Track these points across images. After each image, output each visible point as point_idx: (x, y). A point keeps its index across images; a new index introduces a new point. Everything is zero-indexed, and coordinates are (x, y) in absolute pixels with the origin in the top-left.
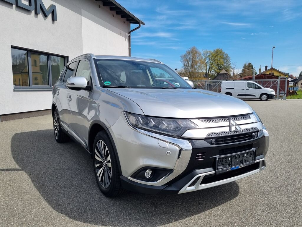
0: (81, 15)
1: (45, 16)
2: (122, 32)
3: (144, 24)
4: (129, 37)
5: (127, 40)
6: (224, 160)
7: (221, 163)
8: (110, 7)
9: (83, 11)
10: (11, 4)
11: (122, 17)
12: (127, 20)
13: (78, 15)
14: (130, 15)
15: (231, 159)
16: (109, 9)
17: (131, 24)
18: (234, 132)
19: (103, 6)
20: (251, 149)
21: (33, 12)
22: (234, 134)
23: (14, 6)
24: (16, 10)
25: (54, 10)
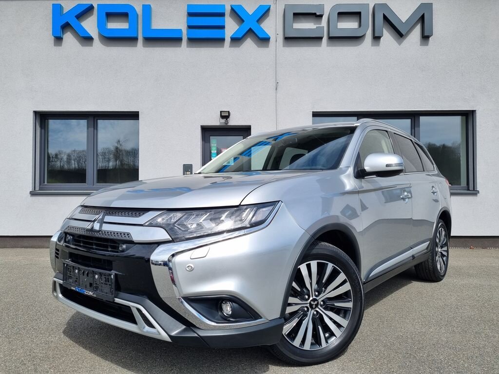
6: (71, 269)
7: (70, 274)
10: (317, 40)
15: (79, 274)
20: (111, 271)
21: (369, 36)
23: (325, 40)
24: (328, 46)
25: (424, 15)
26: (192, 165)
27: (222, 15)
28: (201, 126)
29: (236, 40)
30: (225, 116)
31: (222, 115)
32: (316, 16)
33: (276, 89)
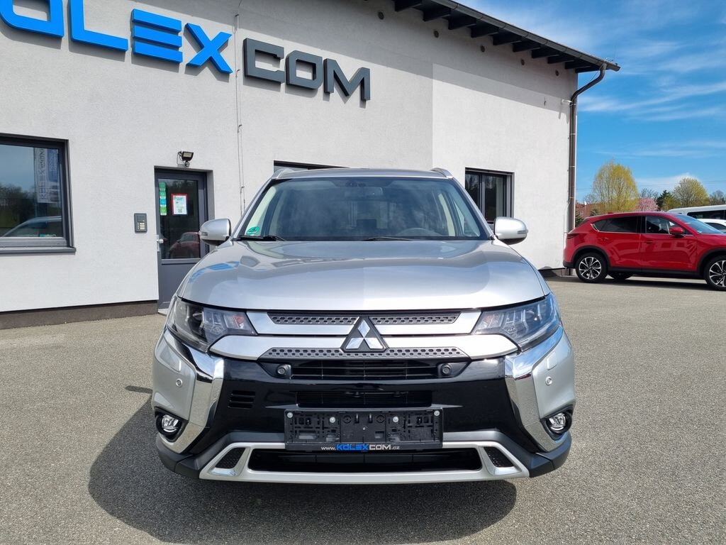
0: (431, 77)
1: (346, 94)
2: (549, 98)
3: (616, 68)
4: (573, 108)
5: (565, 117)
6: (314, 420)
7: (305, 428)
8: (514, 44)
9: (437, 68)
10: (276, 84)
11: (550, 61)
12: (568, 66)
13: (424, 79)
14: (566, 52)
15: (338, 422)
16: (511, 50)
17: (579, 74)
18: (356, 351)
19: (491, 46)
20: (430, 405)
21: (321, 89)
22: (353, 356)
23: (283, 85)
24: (286, 92)
25: (363, 79)
26: (145, 214)
27: (176, 32)
28: (155, 167)
29: (193, 68)
30: (187, 158)
31: (184, 156)
32: (275, 58)
33: (238, 132)
